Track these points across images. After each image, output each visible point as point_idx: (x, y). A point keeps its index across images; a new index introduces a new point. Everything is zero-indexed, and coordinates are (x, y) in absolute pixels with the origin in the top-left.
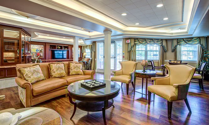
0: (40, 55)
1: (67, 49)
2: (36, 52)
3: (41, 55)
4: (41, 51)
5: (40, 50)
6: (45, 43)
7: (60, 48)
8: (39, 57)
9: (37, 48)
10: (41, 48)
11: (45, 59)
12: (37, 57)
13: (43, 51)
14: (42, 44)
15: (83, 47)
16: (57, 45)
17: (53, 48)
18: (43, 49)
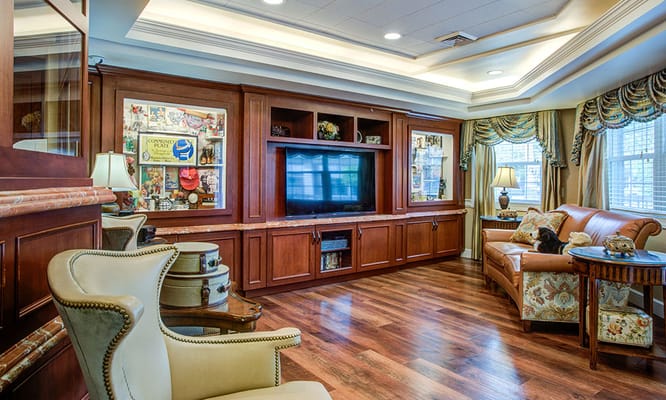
0: (200, 188)
1: (378, 138)
2: (177, 162)
3: (206, 187)
4: (208, 154)
5: (204, 143)
6: (240, 90)
7: (333, 129)
8: (193, 198)
9: (180, 128)
10: (209, 135)
11: (241, 220)
12: (183, 200)
13: (222, 151)
14: (213, 94)
15: (469, 130)
16: (317, 109)
17: (288, 134)
18: (223, 136)
